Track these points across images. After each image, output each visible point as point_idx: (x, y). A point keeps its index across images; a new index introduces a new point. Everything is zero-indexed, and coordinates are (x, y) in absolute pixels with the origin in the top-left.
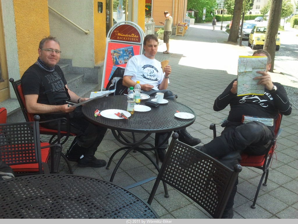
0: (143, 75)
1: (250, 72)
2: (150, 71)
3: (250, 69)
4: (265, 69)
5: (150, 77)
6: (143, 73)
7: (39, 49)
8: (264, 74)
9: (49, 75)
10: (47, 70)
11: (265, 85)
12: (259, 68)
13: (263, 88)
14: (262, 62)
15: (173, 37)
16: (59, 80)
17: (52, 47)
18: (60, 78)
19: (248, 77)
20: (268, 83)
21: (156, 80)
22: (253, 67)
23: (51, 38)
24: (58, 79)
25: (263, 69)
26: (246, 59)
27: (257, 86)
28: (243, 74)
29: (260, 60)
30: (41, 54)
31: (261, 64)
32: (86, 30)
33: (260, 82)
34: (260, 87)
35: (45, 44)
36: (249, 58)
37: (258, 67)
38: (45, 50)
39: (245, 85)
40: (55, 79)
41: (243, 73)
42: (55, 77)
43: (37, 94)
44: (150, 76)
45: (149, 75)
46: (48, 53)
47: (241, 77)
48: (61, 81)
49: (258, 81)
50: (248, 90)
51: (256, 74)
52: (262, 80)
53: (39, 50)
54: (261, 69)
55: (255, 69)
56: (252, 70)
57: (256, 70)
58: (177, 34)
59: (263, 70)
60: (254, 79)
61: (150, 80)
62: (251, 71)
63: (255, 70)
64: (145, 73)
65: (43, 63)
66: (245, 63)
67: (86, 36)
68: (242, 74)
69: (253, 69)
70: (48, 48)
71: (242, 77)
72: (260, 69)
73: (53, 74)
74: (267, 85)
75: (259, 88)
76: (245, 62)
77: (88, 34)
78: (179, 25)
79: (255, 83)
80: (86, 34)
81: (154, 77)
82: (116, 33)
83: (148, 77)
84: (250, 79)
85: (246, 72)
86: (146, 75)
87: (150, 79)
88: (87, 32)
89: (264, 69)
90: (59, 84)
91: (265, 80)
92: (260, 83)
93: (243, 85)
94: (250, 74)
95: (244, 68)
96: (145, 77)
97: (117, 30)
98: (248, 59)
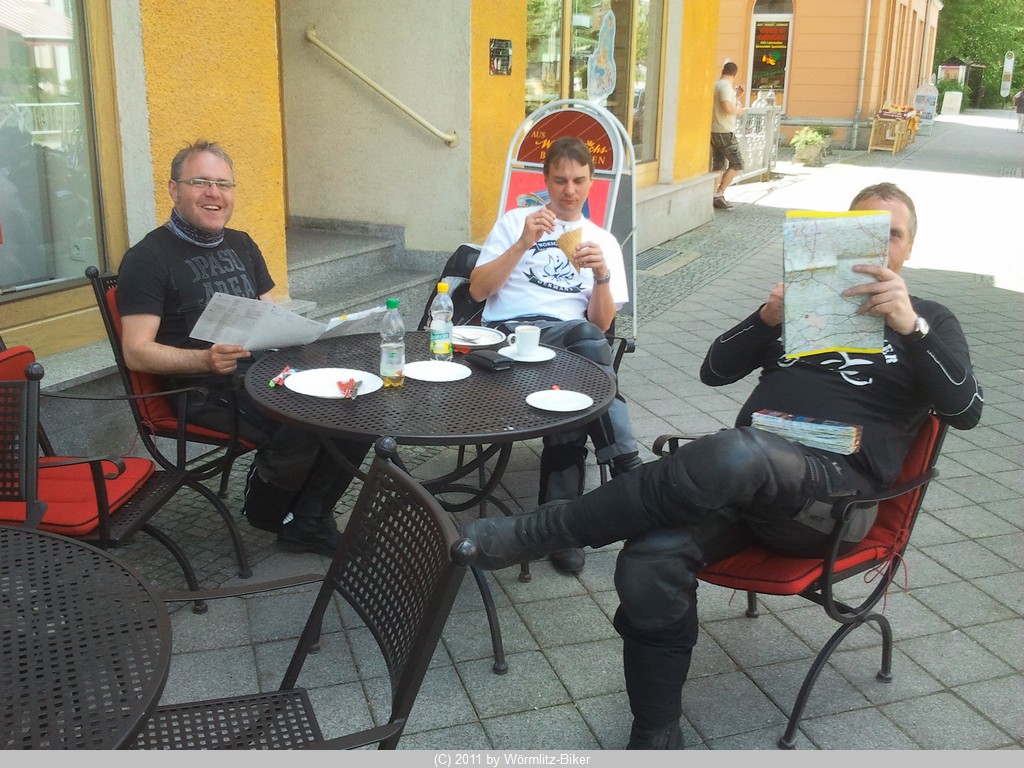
0: (529, 273)
1: (829, 268)
2: (556, 259)
3: (828, 260)
4: (884, 255)
5: (555, 282)
6: (532, 266)
7: (170, 182)
8: (882, 277)
9: (200, 257)
10: (197, 243)
11: (886, 317)
12: (860, 256)
13: (880, 326)
14: (872, 231)
15: (857, 158)
16: (237, 273)
17: (206, 172)
18: (243, 269)
19: (822, 287)
20: (898, 309)
21: (576, 290)
22: (841, 253)
23: (203, 147)
24: (233, 270)
25: (877, 255)
26: (812, 223)
27: (855, 320)
28: (804, 277)
29: (863, 225)
30: (178, 197)
31: (867, 239)
32: (446, 133)
33: (869, 305)
34: (866, 322)
35: (185, 162)
36: (825, 219)
37: (859, 252)
38: (189, 183)
39: (813, 317)
40: (221, 268)
41: (807, 275)
42: (224, 264)
43: (158, 315)
44: (555, 276)
45: (553, 272)
46: (196, 192)
47: (796, 289)
48: (244, 277)
49: (858, 301)
50: (823, 334)
51: (851, 275)
52: (874, 298)
53: (172, 186)
54: (866, 256)
55: (848, 258)
56: (834, 263)
57: (852, 263)
58: (874, 148)
59: (876, 261)
60: (844, 295)
61: (552, 288)
62: (834, 267)
63: (845, 261)
64: (540, 266)
65: (183, 225)
66: (808, 239)
67: (447, 149)
68: (798, 279)
69: (839, 258)
70: (194, 175)
71: (801, 288)
72: (863, 257)
73: (216, 257)
74: (893, 315)
75: (864, 327)
76: (807, 232)
77: (452, 145)
78: (882, 116)
79: (849, 308)
80: (448, 143)
81: (569, 281)
82: (536, 139)
83: (546, 280)
84: (830, 294)
85: (813, 271)
86: (539, 275)
87: (550, 285)
88: (448, 137)
89: (882, 259)
90: (233, 286)
91: (883, 297)
92: (868, 310)
93: (807, 317)
94: (828, 278)
95: (806, 256)
96: (534, 281)
97: (542, 130)
98: (818, 222)
